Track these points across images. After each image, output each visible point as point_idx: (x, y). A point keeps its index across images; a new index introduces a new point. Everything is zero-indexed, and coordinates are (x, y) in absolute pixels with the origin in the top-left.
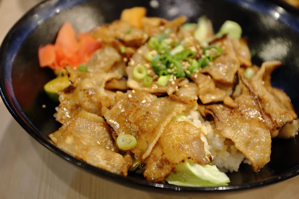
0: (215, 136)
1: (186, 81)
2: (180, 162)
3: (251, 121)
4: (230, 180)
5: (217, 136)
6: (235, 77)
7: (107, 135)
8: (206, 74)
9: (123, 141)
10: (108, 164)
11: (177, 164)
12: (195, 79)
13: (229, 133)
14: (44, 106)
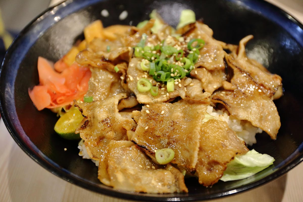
0: (233, 122)
1: (189, 80)
2: (231, 160)
3: (254, 97)
4: (274, 158)
5: (235, 121)
6: (224, 62)
7: (142, 155)
8: (200, 67)
9: (162, 156)
10: (164, 185)
11: (228, 162)
12: (196, 75)
13: (243, 115)
14: (65, 149)
